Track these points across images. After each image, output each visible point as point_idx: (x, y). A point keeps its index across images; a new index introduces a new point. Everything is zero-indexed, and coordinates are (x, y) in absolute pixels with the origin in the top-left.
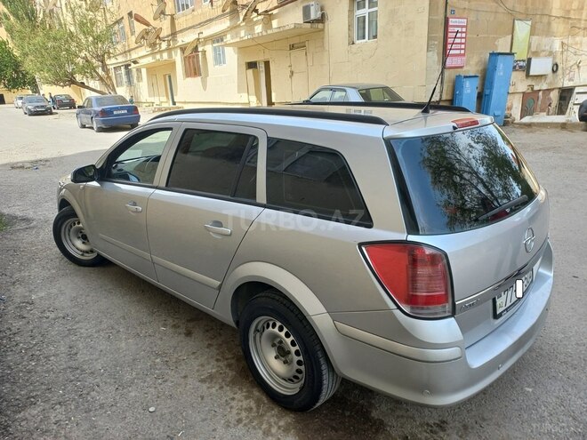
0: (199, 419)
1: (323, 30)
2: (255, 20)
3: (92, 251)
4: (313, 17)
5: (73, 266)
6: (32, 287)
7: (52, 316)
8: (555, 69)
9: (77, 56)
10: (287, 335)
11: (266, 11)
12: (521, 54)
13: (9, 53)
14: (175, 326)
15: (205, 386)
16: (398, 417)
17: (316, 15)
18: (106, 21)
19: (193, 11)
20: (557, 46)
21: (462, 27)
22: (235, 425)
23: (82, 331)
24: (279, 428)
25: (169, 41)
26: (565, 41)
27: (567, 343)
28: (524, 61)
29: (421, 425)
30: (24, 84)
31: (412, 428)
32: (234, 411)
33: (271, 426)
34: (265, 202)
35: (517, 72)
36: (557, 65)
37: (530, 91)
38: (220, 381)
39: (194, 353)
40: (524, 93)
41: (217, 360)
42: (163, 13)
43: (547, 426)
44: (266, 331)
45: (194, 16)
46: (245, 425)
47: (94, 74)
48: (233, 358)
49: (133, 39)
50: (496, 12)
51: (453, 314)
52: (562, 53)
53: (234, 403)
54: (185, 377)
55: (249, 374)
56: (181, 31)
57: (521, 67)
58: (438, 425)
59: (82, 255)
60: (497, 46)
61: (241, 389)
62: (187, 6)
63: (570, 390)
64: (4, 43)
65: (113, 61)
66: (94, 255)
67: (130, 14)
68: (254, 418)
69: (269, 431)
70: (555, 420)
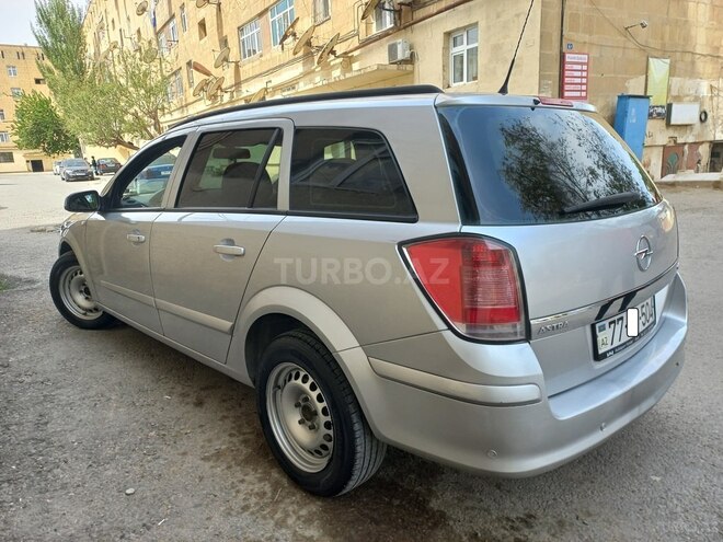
0: (191, 504)
1: (412, 72)
2: (332, 63)
3: (96, 309)
4: (400, 56)
5: (72, 329)
6: (14, 349)
7: (28, 380)
8: (703, 118)
9: (126, 112)
10: (313, 388)
11: (346, 53)
12: (658, 98)
13: (51, 112)
14: (184, 395)
15: (207, 465)
16: (467, 508)
17: (404, 54)
18: (161, 71)
19: (261, 56)
20: (704, 90)
21: (582, 64)
22: (238, 513)
23: (62, 398)
24: (298, 518)
25: (232, 92)
26: (714, 84)
27: (714, 422)
28: (663, 107)
29: (499, 520)
30: (67, 147)
31: (486, 523)
32: (241, 496)
33: (287, 515)
34: (287, 208)
35: (655, 121)
36: (705, 113)
37: (672, 144)
38: (230, 459)
39: (201, 426)
40: (664, 146)
41: (231, 435)
42: (226, 59)
43: (680, 525)
44: (288, 384)
45: (261, 62)
46: (252, 513)
47: (144, 132)
48: (253, 433)
49: (192, 91)
50: (624, 48)
51: (528, 337)
52: (712, 98)
53: (242, 487)
54: (184, 454)
55: (268, 451)
56: (246, 80)
57: (659, 114)
58: (522, 520)
59: (85, 314)
60: (627, 88)
61: (255, 470)
62: (254, 51)
63: (715, 480)
64: (48, 102)
65: (168, 117)
66: (99, 314)
67: (189, 64)
68: (267, 505)
69: (284, 521)
70: (692, 518)
